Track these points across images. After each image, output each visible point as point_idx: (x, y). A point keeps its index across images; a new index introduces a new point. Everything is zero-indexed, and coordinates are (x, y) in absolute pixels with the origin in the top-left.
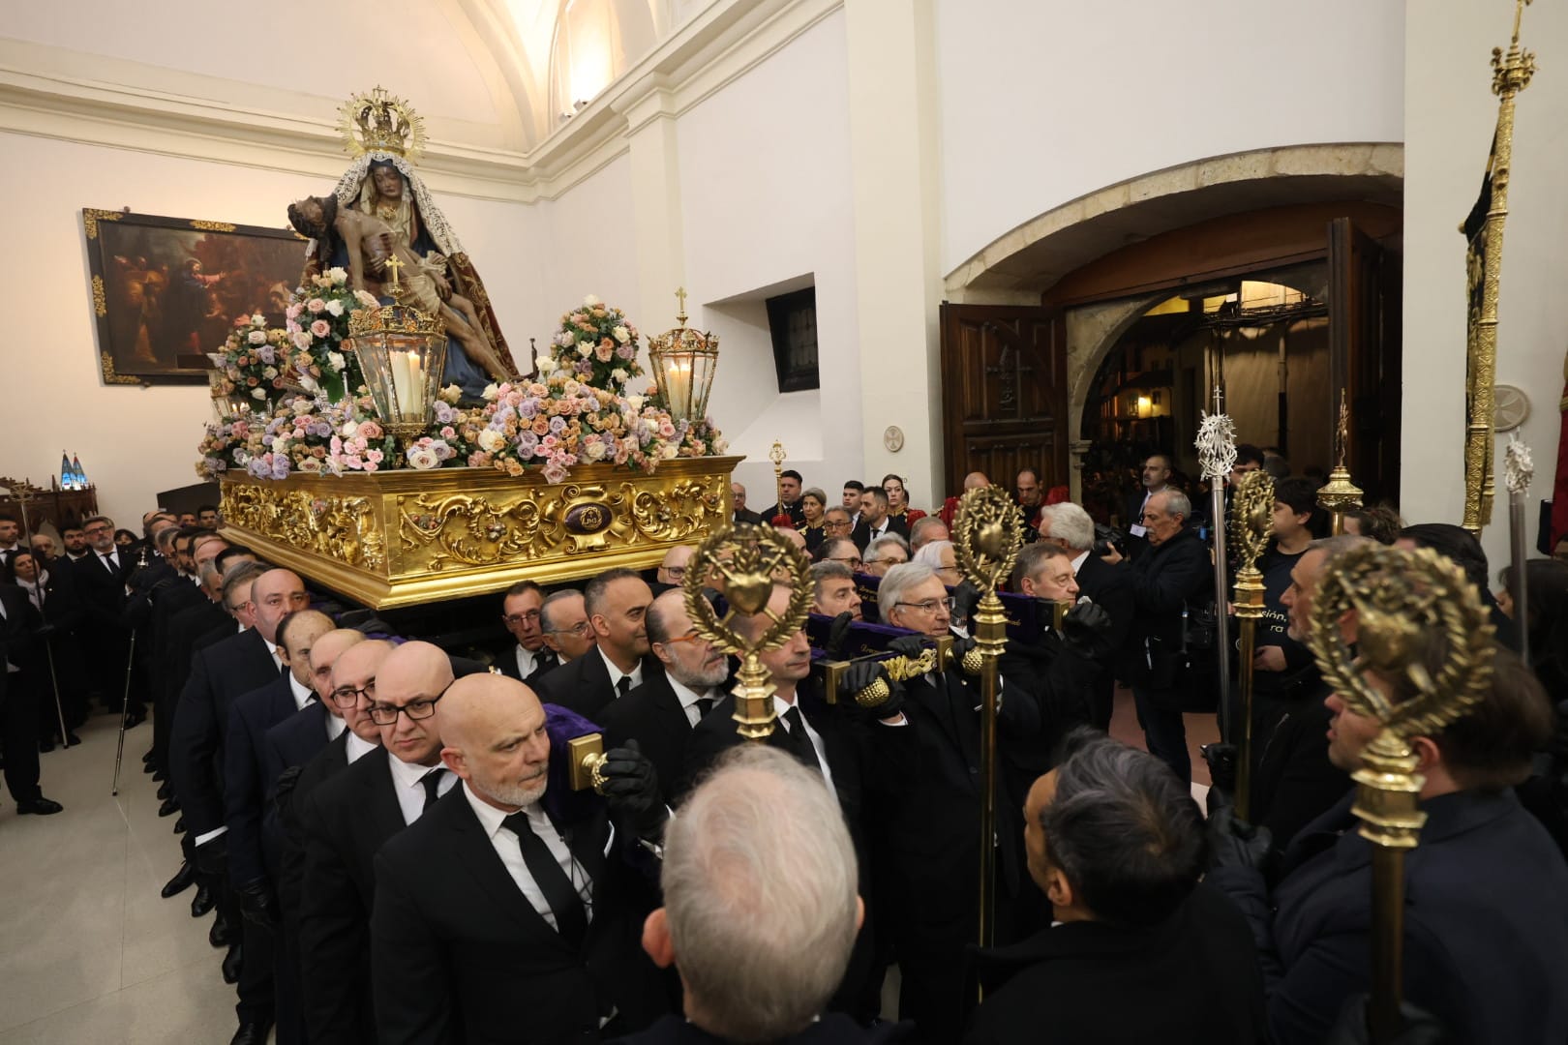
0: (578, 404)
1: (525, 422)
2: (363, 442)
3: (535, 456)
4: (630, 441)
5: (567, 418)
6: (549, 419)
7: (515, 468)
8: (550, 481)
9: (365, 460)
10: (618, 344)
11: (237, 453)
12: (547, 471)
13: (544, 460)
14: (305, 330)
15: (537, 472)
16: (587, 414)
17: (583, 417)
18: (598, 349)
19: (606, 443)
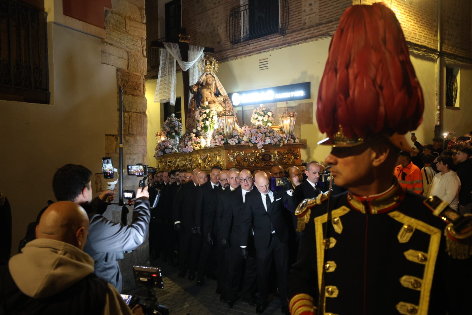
0: (264, 130)
1: (253, 135)
2: (220, 139)
3: (255, 143)
4: (276, 140)
5: (262, 133)
6: (258, 134)
7: (251, 145)
8: (259, 148)
9: (220, 143)
10: (269, 116)
11: (166, 150)
12: (258, 146)
13: (257, 144)
14: (201, 116)
15: (256, 146)
16: (266, 132)
17: (265, 133)
18: (264, 118)
19: (271, 139)
